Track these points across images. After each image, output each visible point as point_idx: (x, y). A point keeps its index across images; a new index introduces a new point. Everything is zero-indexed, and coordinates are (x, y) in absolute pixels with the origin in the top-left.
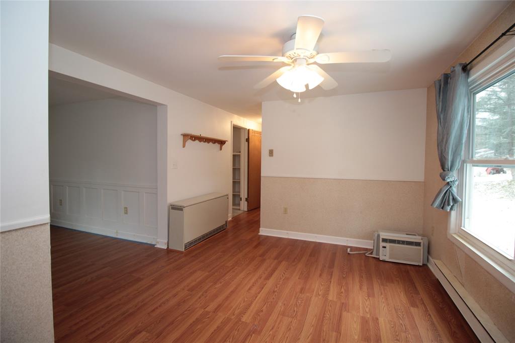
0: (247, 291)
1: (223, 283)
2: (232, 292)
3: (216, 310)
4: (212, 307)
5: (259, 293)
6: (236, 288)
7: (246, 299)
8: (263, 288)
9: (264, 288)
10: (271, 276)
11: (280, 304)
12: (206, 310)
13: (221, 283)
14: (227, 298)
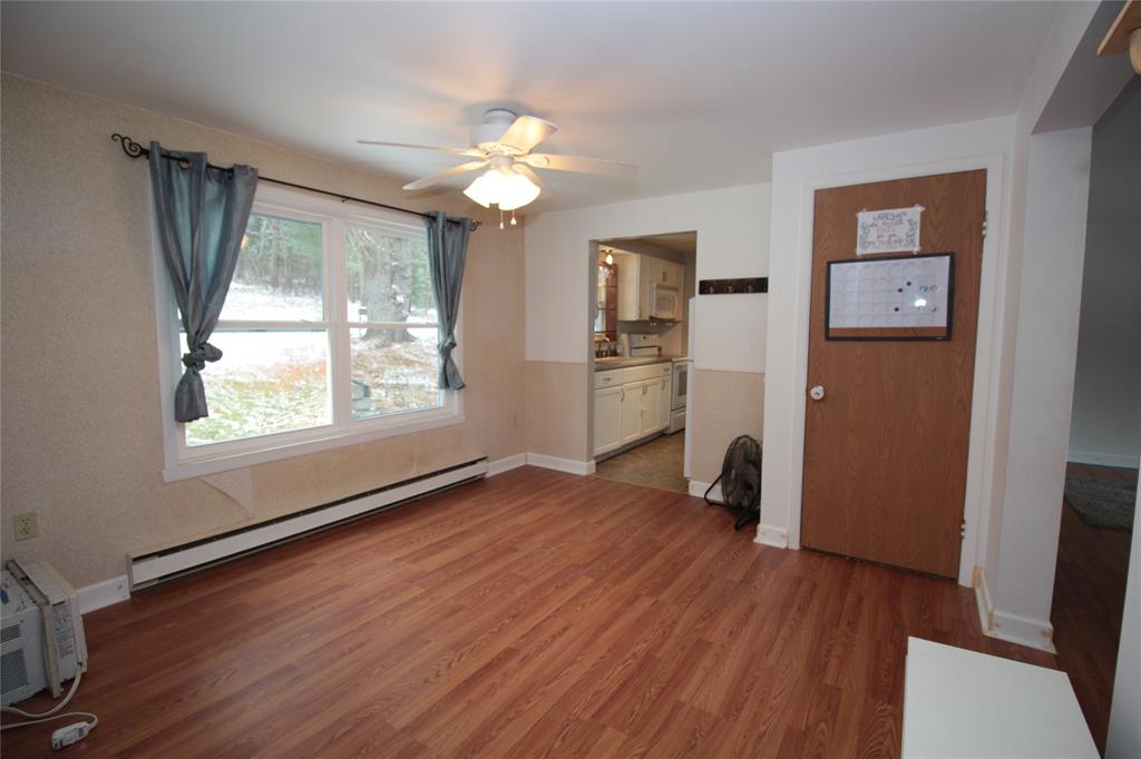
0: (571, 625)
1: (629, 654)
2: (605, 627)
3: (635, 598)
4: (645, 603)
5: (549, 617)
6: (595, 636)
7: (579, 608)
8: (534, 628)
9: (530, 628)
10: (492, 661)
11: (519, 594)
12: (653, 600)
13: (634, 654)
14: (617, 615)
